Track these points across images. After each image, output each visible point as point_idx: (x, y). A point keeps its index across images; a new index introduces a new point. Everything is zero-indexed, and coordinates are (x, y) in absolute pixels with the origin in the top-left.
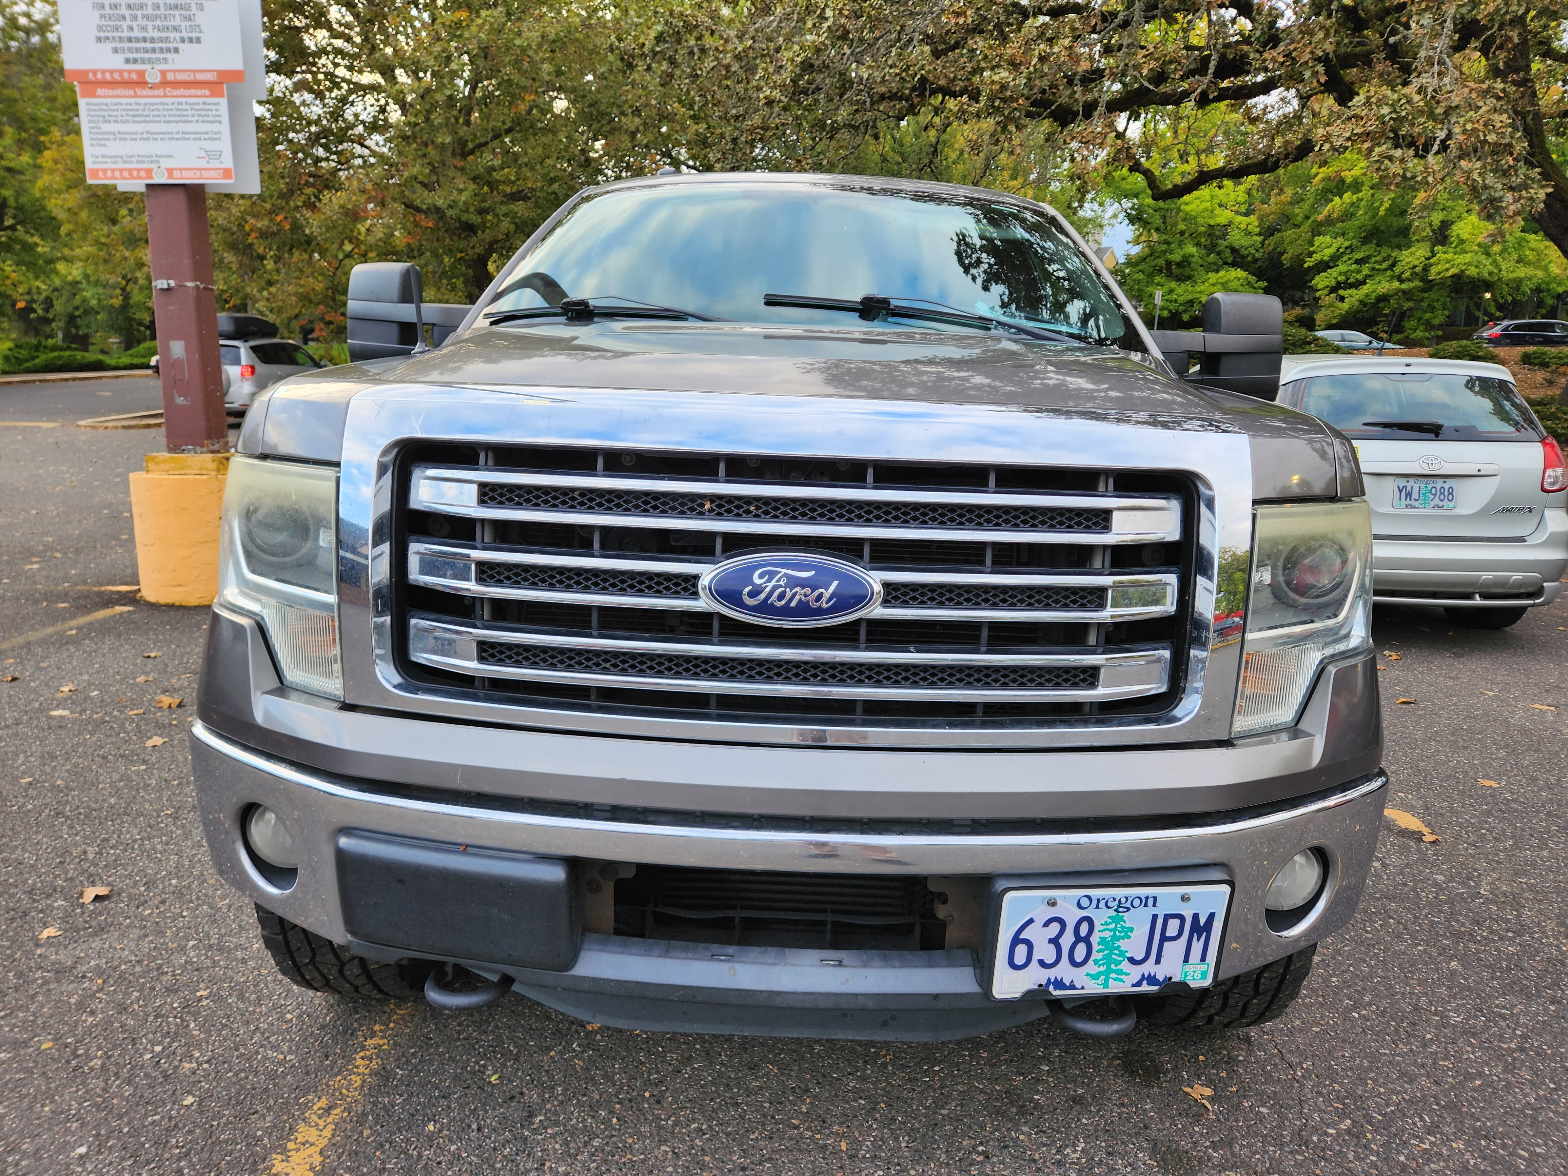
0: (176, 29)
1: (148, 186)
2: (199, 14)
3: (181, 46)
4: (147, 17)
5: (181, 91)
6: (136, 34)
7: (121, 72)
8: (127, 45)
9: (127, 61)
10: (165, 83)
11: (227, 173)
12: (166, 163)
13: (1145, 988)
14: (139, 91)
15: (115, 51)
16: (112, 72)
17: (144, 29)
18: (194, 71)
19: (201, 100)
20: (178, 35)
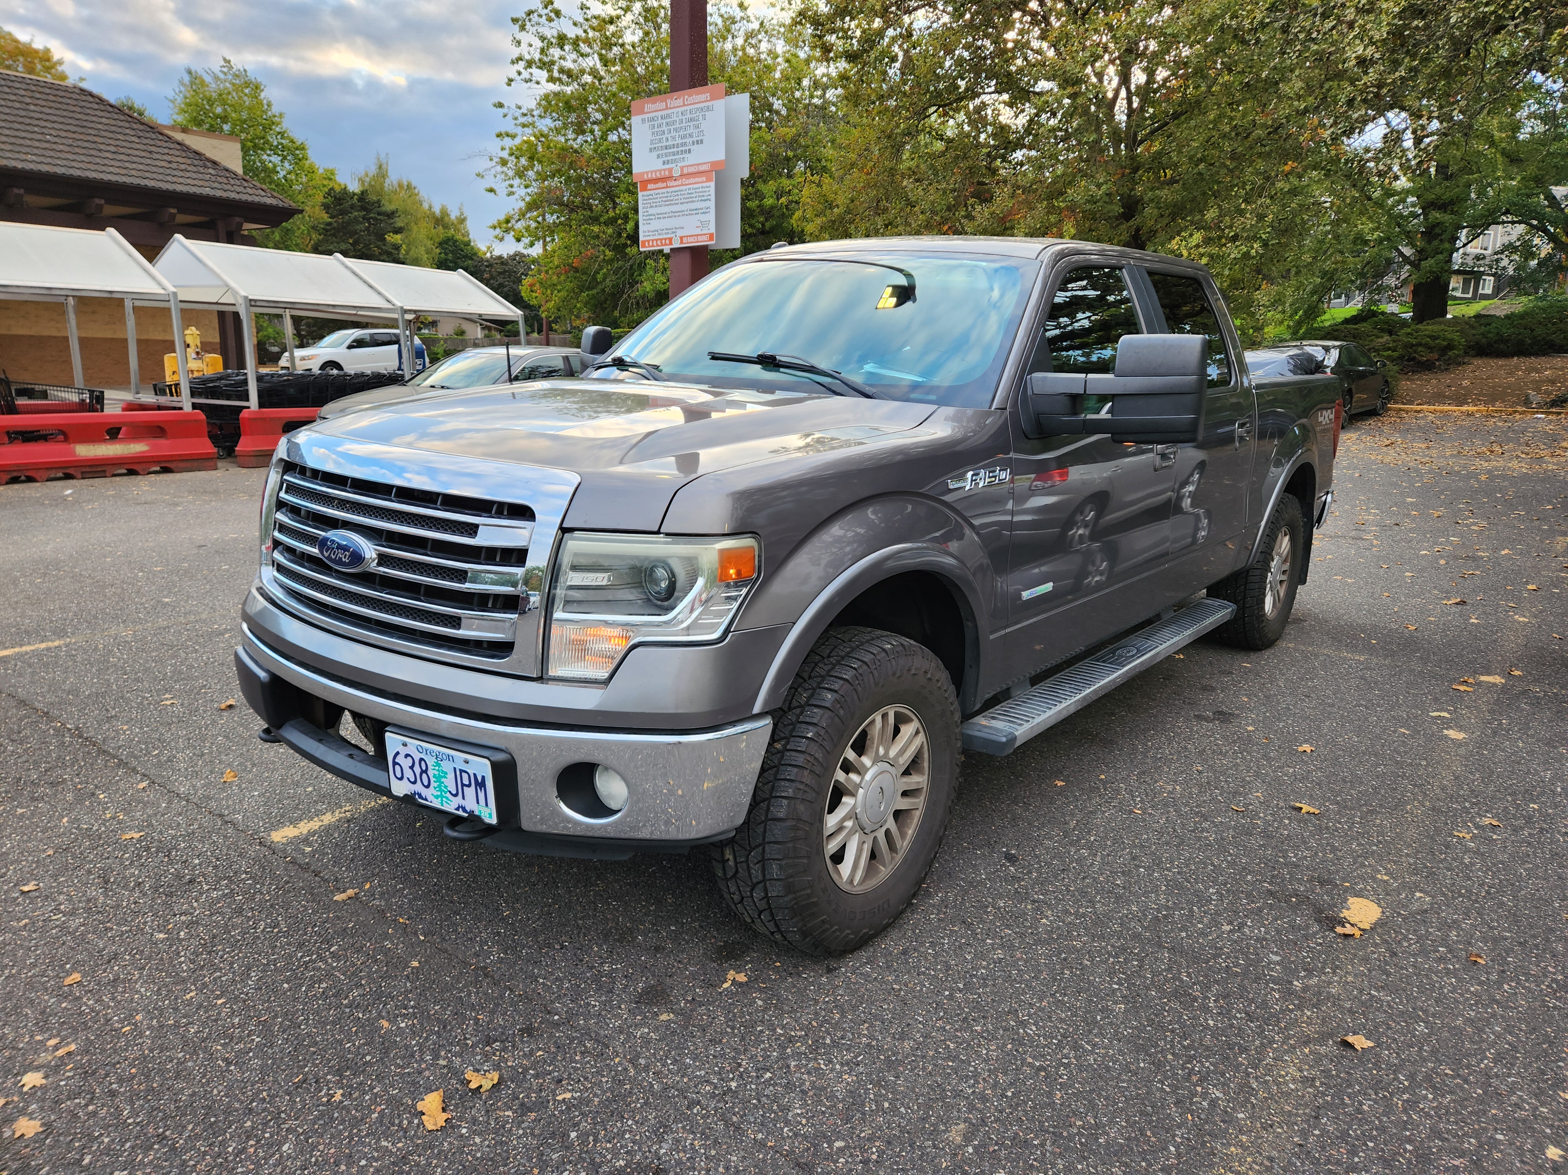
0: (691, 136)
1: (671, 249)
2: (703, 122)
3: (692, 148)
4: (676, 130)
5: (692, 180)
6: (670, 143)
7: (660, 171)
8: (664, 151)
9: (664, 163)
10: (682, 175)
11: (711, 237)
12: (680, 233)
13: (460, 813)
14: (670, 183)
15: (658, 157)
16: (656, 171)
17: (674, 138)
18: (698, 165)
19: (700, 185)
20: (691, 140)
